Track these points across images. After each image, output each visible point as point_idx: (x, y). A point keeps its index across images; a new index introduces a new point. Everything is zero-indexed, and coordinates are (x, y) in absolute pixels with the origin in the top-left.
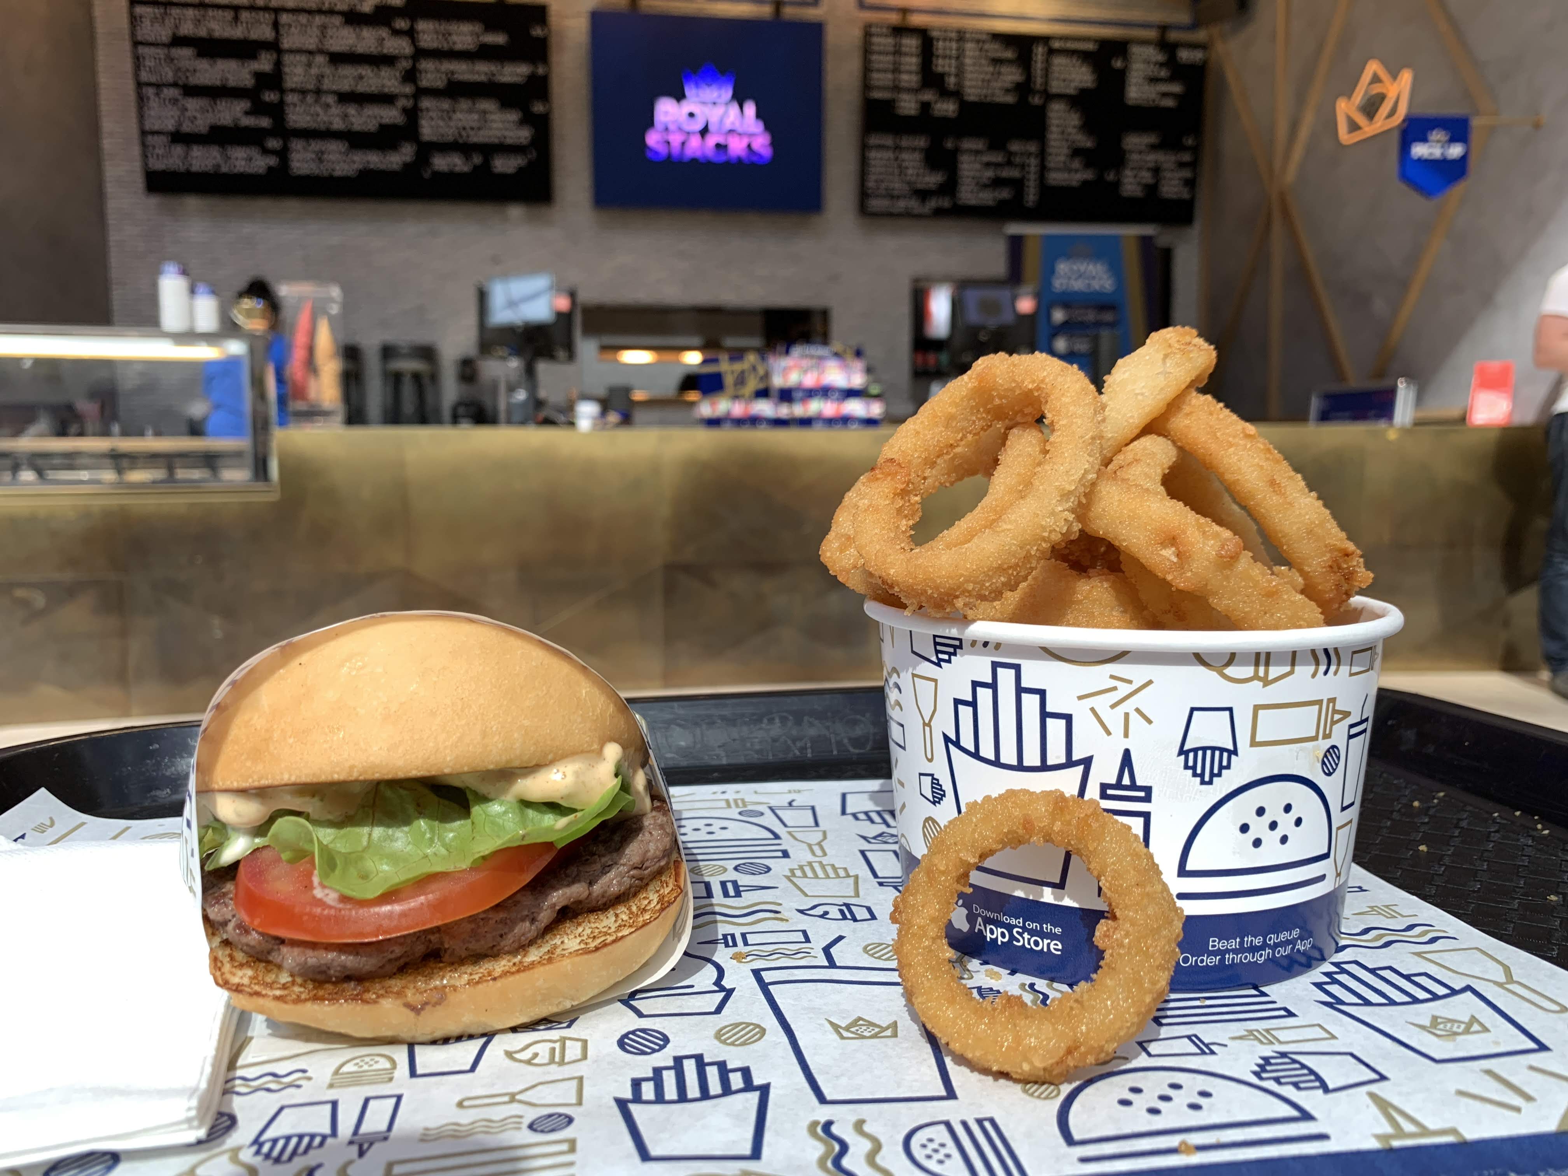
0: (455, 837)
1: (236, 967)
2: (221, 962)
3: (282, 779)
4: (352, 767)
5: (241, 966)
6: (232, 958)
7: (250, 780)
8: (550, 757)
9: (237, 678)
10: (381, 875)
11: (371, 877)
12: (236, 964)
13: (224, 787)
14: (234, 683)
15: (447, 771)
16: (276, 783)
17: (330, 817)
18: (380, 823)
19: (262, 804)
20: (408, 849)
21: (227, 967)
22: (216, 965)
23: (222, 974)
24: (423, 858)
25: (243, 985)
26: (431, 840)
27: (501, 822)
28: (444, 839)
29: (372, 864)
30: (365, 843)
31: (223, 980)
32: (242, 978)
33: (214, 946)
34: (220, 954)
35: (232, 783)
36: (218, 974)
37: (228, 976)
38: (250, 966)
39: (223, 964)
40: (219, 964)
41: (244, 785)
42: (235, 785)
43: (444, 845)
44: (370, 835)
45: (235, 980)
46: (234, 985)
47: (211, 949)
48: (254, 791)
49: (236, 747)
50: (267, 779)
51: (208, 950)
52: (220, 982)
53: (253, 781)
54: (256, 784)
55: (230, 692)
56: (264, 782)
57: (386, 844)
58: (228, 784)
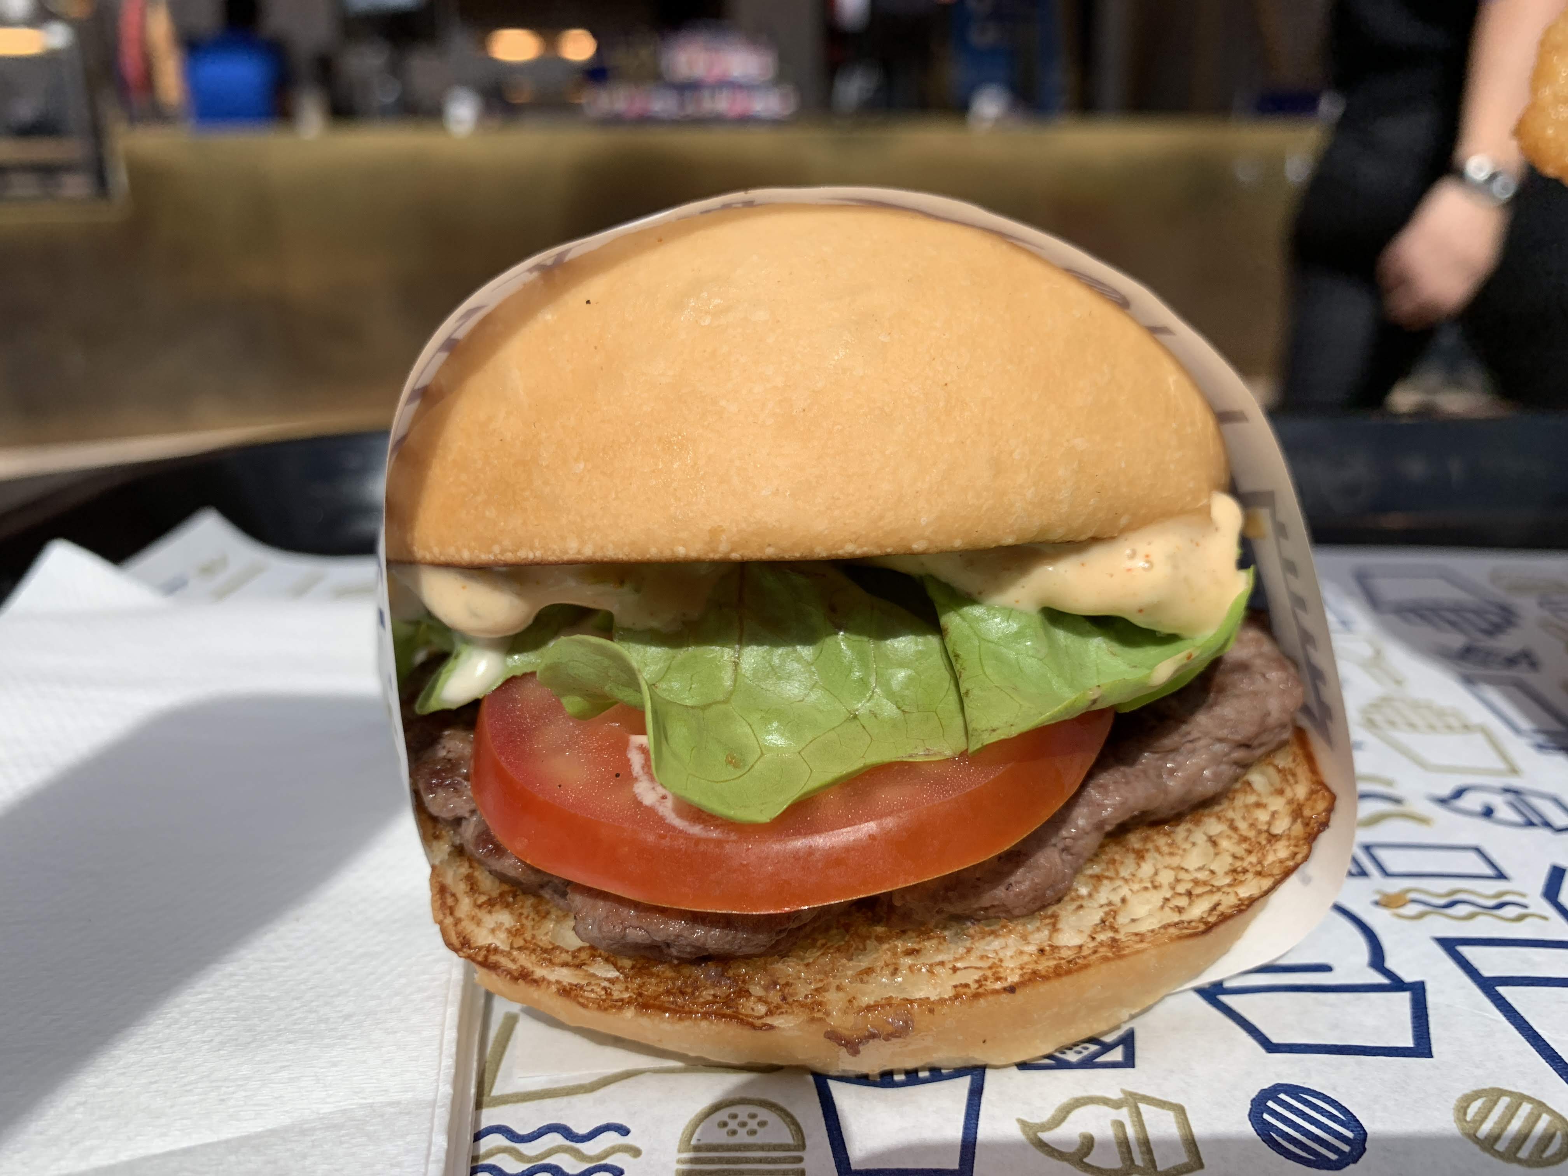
0: (910, 679)
1: (480, 906)
2: (453, 895)
3: (566, 552)
4: (715, 532)
5: (491, 904)
6: (473, 887)
7: (496, 549)
8: (1124, 521)
9: (460, 335)
10: (768, 756)
11: (751, 761)
12: (483, 899)
13: (443, 559)
14: (451, 345)
15: (918, 546)
16: (552, 558)
17: (655, 624)
18: (758, 640)
19: (519, 595)
20: (813, 697)
21: (465, 905)
22: (443, 904)
23: (457, 922)
24: (848, 720)
25: (496, 950)
26: (863, 682)
27: (1012, 655)
28: (888, 681)
29: (748, 730)
30: (728, 683)
31: (458, 934)
32: (493, 931)
33: (437, 862)
34: (449, 878)
35: (458, 550)
36: (449, 921)
37: (468, 926)
38: (507, 906)
39: (457, 900)
40: (450, 901)
41: (485, 557)
42: (466, 556)
43: (890, 695)
44: (736, 664)
45: (482, 937)
46: (480, 948)
47: (433, 868)
48: (504, 569)
49: (464, 477)
50: (532, 548)
51: (428, 870)
52: (454, 940)
53: (503, 552)
54: (509, 557)
55: (446, 363)
56: (526, 554)
57: (768, 684)
58: (451, 553)
